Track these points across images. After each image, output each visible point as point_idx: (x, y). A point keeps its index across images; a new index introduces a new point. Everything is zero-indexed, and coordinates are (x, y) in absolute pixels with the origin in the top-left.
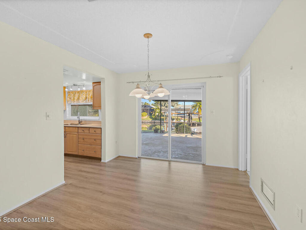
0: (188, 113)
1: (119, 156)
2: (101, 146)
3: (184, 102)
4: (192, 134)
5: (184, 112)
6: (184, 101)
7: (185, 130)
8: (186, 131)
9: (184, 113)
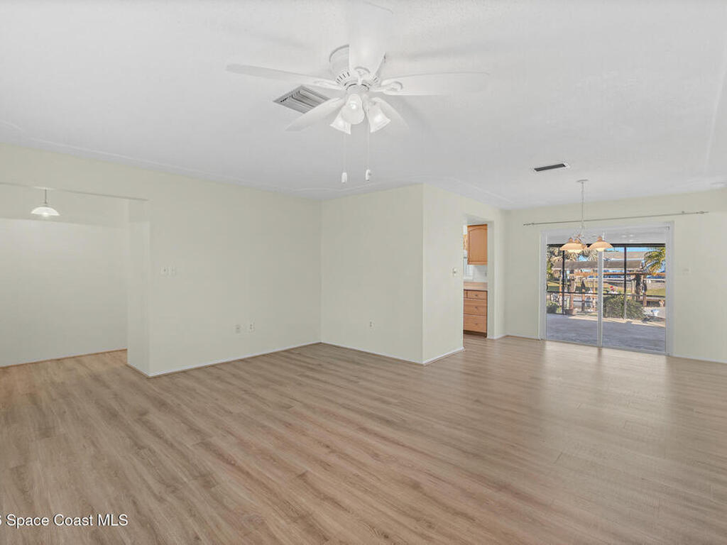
0: (635, 272)
1: (508, 336)
2: (487, 315)
3: (623, 248)
4: (645, 320)
5: (625, 270)
6: (625, 246)
7: (626, 311)
8: (629, 312)
9: (625, 272)
